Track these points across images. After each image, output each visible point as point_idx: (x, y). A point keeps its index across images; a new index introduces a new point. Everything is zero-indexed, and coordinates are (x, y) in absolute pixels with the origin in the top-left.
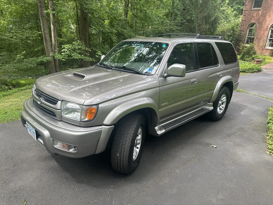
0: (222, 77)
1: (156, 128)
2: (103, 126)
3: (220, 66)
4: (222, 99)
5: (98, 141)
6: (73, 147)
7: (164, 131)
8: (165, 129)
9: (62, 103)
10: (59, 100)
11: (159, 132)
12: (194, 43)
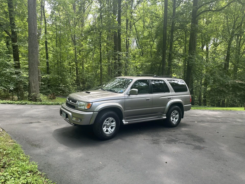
0: (171, 99)
1: (123, 120)
3: (170, 93)
5: (91, 119)
6: (80, 119)
8: (128, 122)
10: (77, 101)
11: (124, 123)
12: (150, 79)
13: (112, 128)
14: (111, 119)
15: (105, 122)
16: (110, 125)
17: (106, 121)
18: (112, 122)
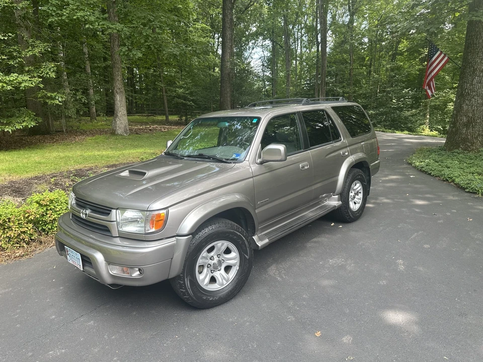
0: (347, 156)
1: (255, 238)
2: (177, 237)
3: (344, 140)
4: (355, 188)
5: (172, 259)
6: (137, 269)
7: (266, 241)
8: (268, 238)
9: (117, 212)
10: (112, 209)
11: (260, 244)
12: (298, 112)
13: (228, 269)
14: (223, 244)
15: (204, 257)
16: (220, 263)
17: (204, 253)
18: (228, 251)
